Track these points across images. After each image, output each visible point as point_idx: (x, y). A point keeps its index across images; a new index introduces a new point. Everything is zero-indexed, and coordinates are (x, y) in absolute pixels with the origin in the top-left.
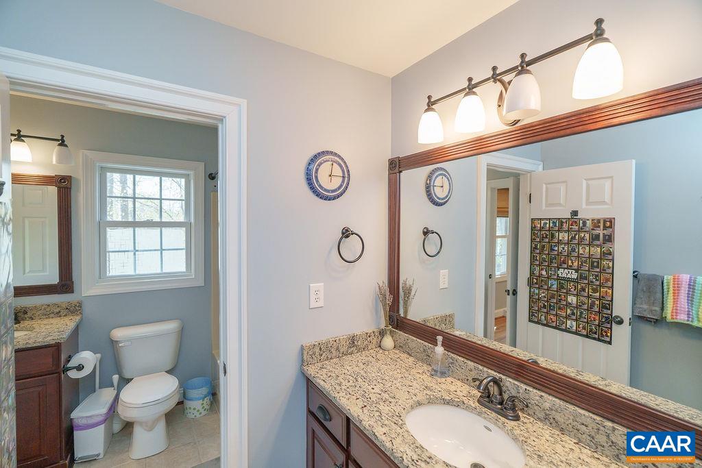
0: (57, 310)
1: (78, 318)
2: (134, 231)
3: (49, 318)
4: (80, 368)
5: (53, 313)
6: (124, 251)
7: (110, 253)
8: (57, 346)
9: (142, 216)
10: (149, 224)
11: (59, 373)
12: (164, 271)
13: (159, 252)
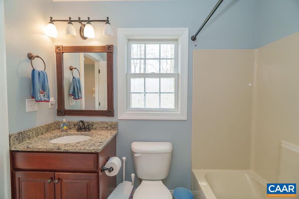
0: (106, 126)
1: (114, 133)
2: (145, 80)
3: (103, 130)
4: (111, 170)
5: (104, 127)
6: (139, 93)
7: (132, 94)
8: (97, 154)
9: (149, 71)
10: (153, 75)
11: (98, 173)
12: (161, 107)
13: (159, 94)
